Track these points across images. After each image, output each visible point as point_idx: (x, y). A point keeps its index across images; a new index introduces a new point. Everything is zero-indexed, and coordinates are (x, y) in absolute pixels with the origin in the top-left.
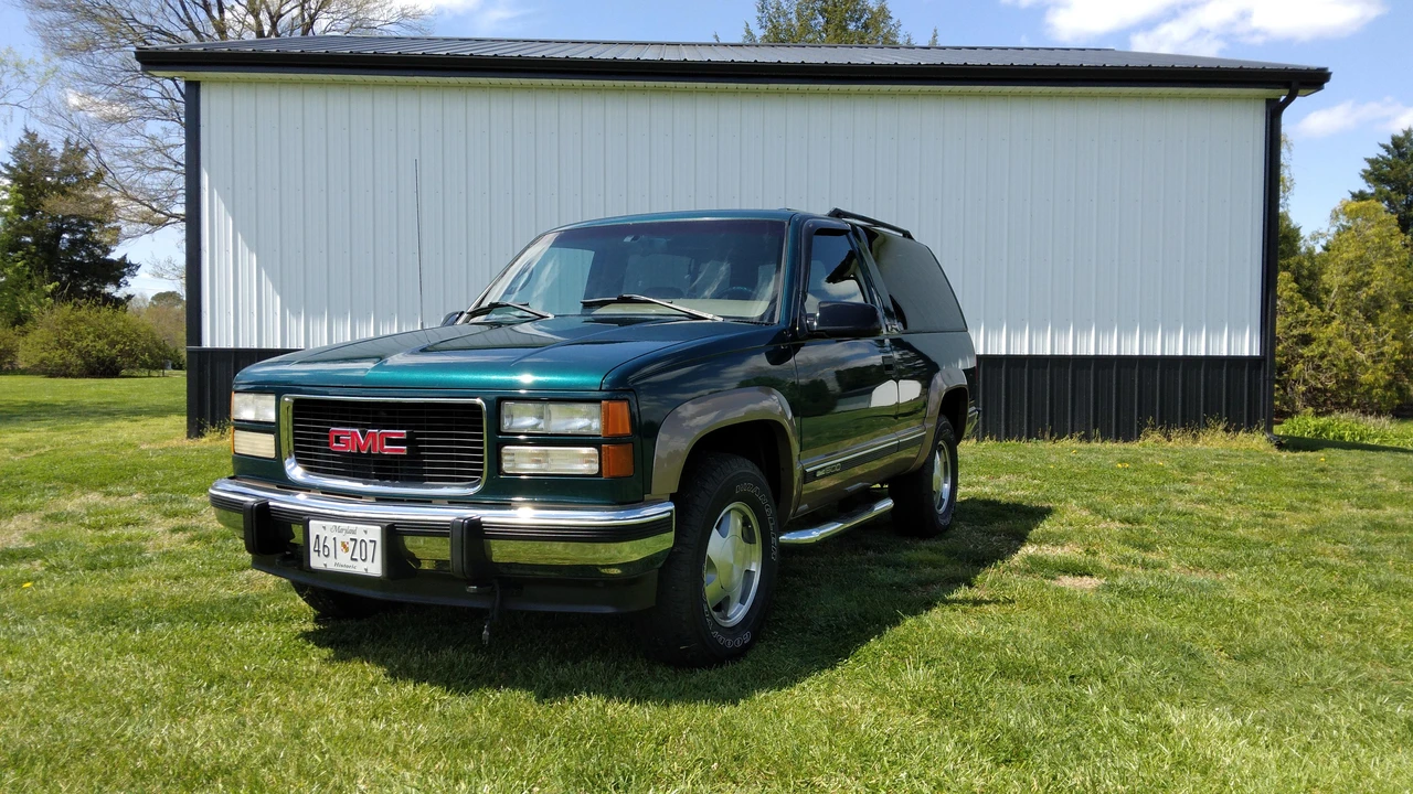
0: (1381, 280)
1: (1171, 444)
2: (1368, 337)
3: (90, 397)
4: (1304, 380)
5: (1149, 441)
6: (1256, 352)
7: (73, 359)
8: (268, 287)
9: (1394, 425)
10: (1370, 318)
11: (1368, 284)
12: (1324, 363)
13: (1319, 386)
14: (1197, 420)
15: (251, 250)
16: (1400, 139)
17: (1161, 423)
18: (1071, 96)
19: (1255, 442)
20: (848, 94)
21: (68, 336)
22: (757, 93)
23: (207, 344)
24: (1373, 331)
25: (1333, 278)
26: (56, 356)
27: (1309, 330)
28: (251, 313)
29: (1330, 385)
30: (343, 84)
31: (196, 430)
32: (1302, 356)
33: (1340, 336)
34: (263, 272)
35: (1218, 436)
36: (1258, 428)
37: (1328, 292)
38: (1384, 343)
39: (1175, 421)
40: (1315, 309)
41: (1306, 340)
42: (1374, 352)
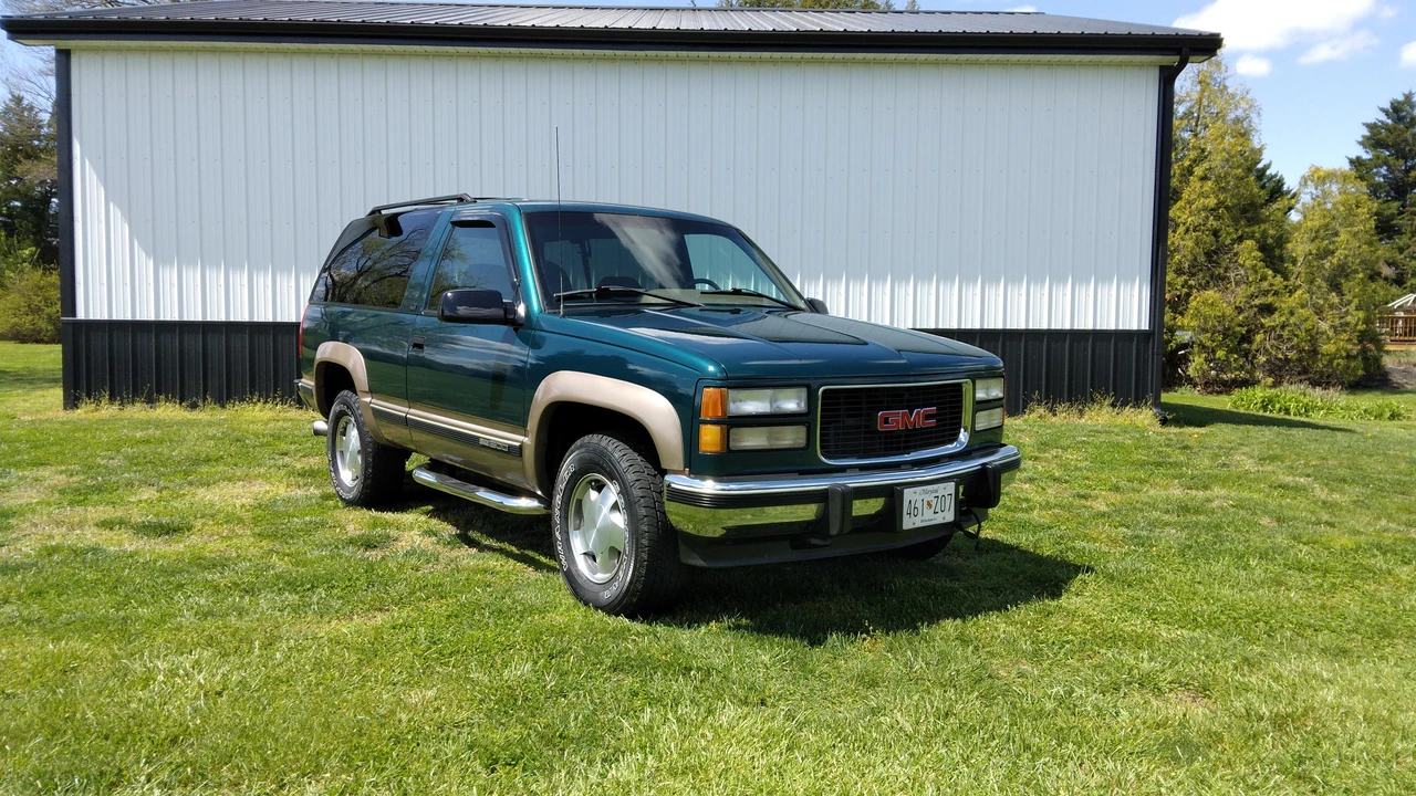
0: (1345, 249)
1: (1054, 419)
2: (1332, 307)
3: (44, 363)
4: (1266, 350)
5: (1034, 416)
6: (1145, 326)
7: (43, 324)
8: (141, 255)
9: (1344, 396)
10: (1335, 286)
11: (1333, 252)
12: (1285, 333)
13: (1280, 356)
14: (1084, 394)
15: (123, 219)
16: (1399, 103)
17: (1047, 397)
18: (957, 63)
19: (1141, 417)
20: (729, 61)
21: (36, 301)
22: (636, 60)
23: (81, 315)
24: (1336, 300)
25: (1299, 248)
26: (26, 322)
27: (1270, 299)
28: (124, 284)
29: (1290, 355)
30: (213, 51)
31: (71, 402)
32: (1262, 326)
33: (1303, 306)
34: (137, 243)
35: (1104, 411)
36: (1144, 403)
37: (1294, 262)
38: (1347, 312)
39: (1061, 396)
40: (1279, 278)
41: (1268, 310)
42: (1337, 322)
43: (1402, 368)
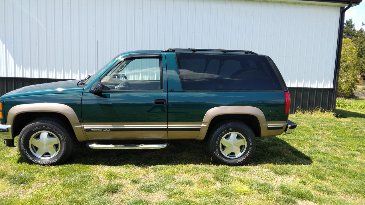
1: (304, 115)
2: (344, 76)
5: (298, 114)
6: (332, 87)
8: (9, 56)
10: (345, 71)
14: (313, 108)
15: (3, 43)
17: (302, 108)
19: (330, 115)
24: (346, 74)
34: (8, 50)
35: (319, 113)
36: (330, 111)
38: (349, 78)
39: (306, 108)
42: (346, 80)
43: (356, 92)
